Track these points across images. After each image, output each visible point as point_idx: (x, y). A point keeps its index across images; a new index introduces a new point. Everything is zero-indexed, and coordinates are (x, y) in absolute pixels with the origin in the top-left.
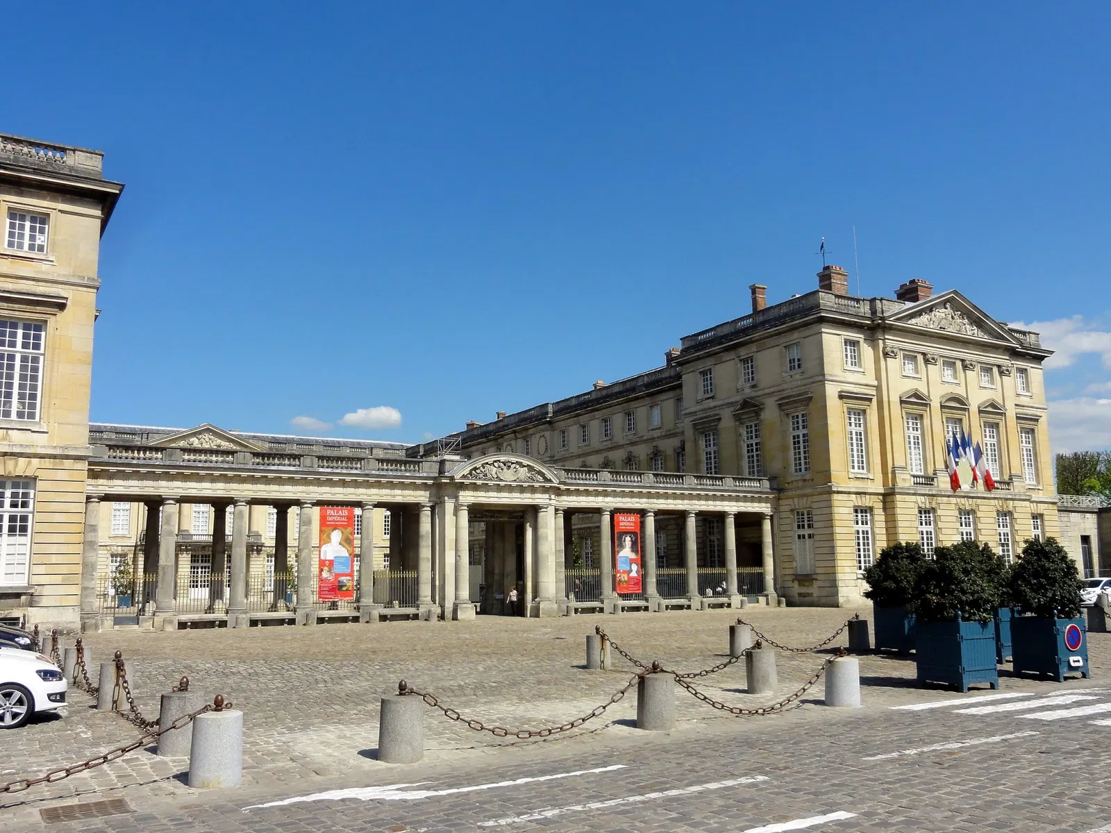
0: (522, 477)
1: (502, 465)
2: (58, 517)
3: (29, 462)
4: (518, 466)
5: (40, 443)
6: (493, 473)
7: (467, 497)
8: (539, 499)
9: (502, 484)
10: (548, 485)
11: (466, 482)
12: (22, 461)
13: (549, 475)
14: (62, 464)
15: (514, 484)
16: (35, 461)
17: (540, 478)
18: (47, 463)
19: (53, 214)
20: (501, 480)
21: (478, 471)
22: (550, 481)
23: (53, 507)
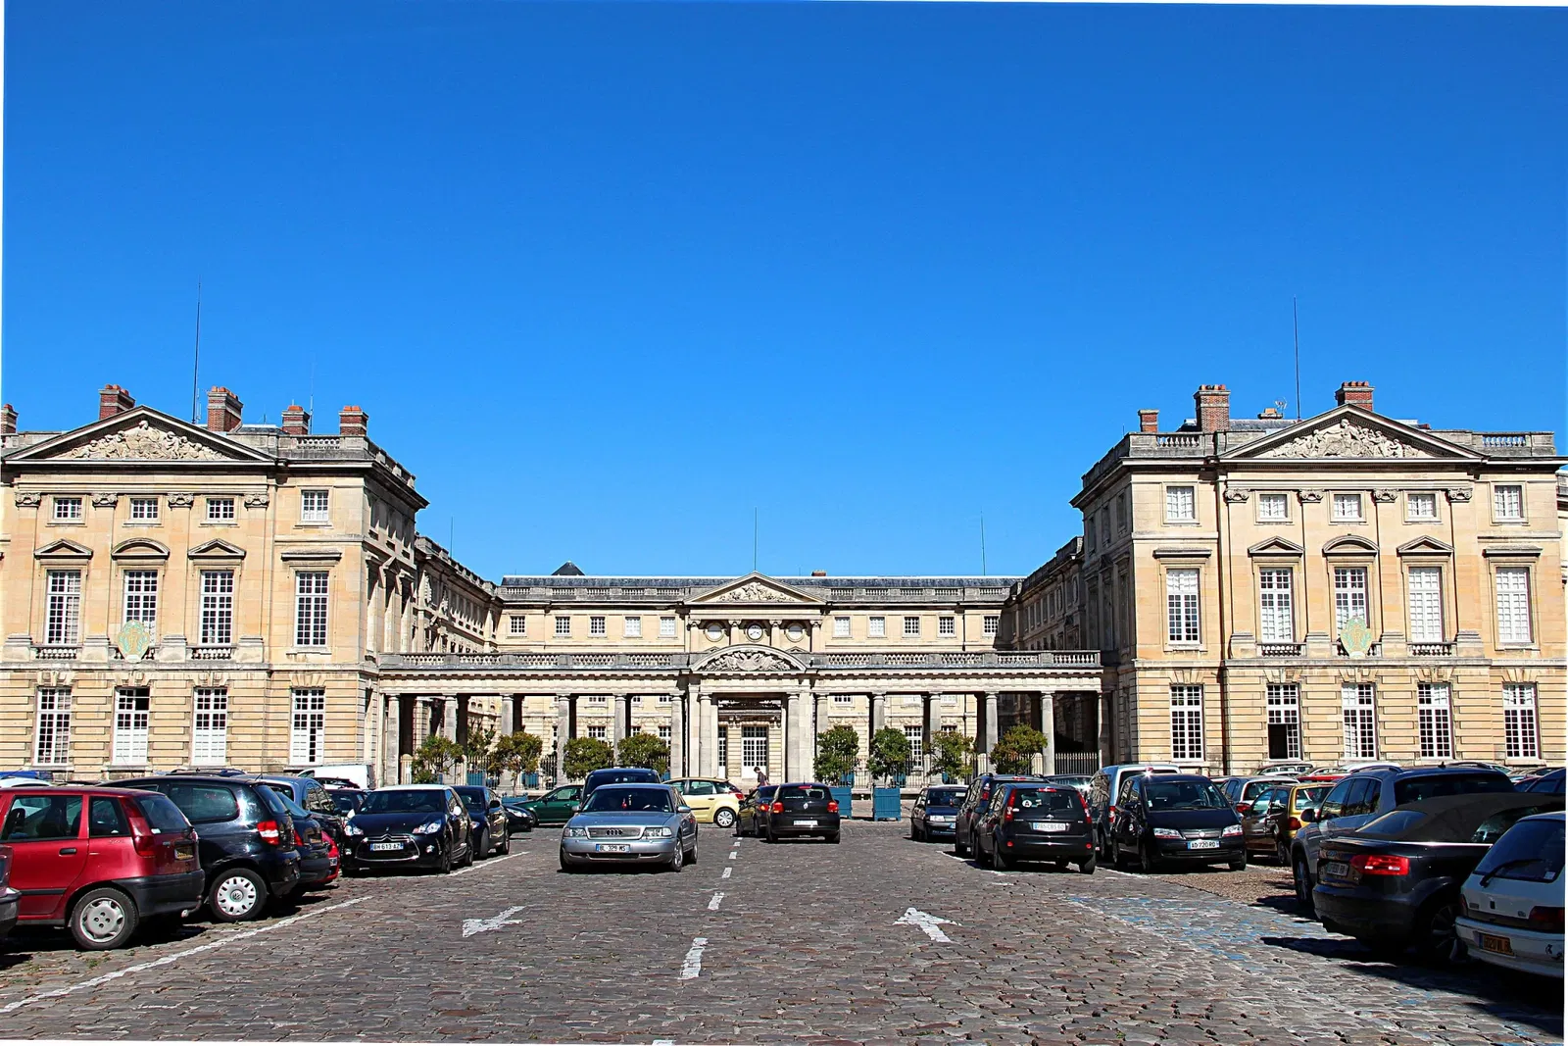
0: (766, 667)
1: (743, 655)
2: (340, 716)
3: (320, 677)
4: (761, 655)
5: (326, 662)
6: (734, 663)
7: (709, 686)
8: (787, 686)
9: (743, 674)
10: (794, 673)
11: (705, 673)
12: (315, 676)
13: (794, 663)
14: (341, 676)
15: (756, 673)
16: (324, 675)
17: (788, 667)
18: (332, 676)
19: (331, 490)
20: (742, 670)
21: (718, 662)
22: (797, 668)
23: (337, 708)
